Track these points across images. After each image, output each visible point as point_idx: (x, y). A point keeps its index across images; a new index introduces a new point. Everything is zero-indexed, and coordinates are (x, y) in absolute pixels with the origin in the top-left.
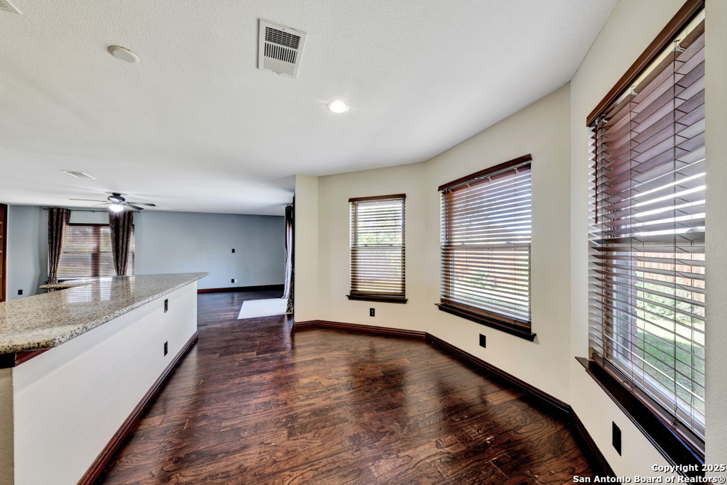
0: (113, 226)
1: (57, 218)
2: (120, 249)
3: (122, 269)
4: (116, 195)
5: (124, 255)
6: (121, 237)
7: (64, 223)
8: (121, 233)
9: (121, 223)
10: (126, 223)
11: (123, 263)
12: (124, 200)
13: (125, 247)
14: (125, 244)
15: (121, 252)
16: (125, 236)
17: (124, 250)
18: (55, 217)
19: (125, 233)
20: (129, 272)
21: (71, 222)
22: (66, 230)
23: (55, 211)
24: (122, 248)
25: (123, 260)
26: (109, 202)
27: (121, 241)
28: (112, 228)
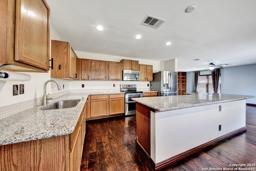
0: (213, 75)
1: (197, 74)
2: (215, 83)
3: (216, 90)
4: (211, 64)
5: (217, 85)
6: (216, 78)
7: (198, 75)
8: (216, 77)
9: (216, 73)
10: (217, 73)
11: (216, 88)
12: (214, 65)
13: (217, 82)
14: (217, 81)
15: (215, 84)
16: (217, 78)
17: (217, 83)
18: (196, 74)
19: (217, 77)
20: (219, 92)
21: (200, 75)
22: (199, 77)
23: (196, 72)
24: (216, 82)
25: (216, 87)
26: (209, 66)
27: (215, 80)
28: (212, 76)
